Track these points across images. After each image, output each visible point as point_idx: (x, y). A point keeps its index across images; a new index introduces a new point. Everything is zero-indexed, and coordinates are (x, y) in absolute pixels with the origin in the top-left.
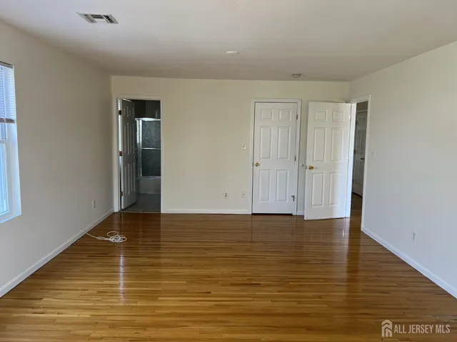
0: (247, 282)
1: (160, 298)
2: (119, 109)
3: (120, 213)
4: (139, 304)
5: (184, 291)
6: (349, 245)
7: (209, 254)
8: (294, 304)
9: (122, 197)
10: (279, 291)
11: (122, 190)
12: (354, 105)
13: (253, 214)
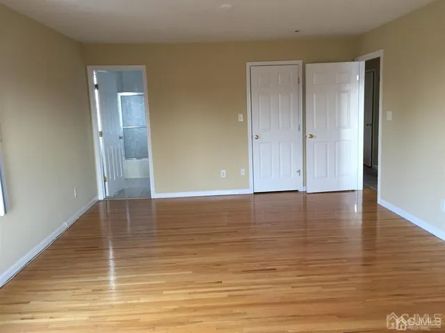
0: (262, 268)
1: (164, 292)
2: (95, 83)
3: (105, 200)
4: (142, 301)
5: (193, 282)
6: (363, 220)
7: (213, 240)
8: (319, 289)
9: (106, 183)
10: (298, 276)
11: (106, 176)
12: (363, 64)
13: (255, 193)
